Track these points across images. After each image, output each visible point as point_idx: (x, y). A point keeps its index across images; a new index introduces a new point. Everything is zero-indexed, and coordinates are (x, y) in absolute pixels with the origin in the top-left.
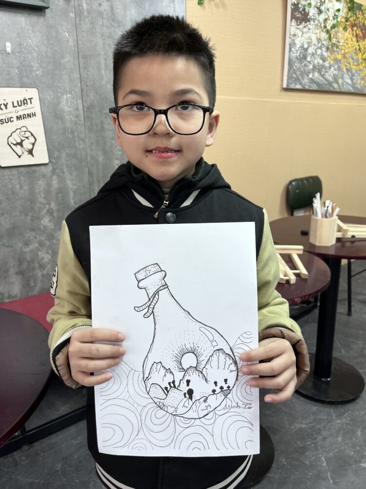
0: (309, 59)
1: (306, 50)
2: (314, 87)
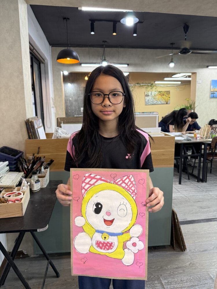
1: (149, 100)
2: (151, 104)
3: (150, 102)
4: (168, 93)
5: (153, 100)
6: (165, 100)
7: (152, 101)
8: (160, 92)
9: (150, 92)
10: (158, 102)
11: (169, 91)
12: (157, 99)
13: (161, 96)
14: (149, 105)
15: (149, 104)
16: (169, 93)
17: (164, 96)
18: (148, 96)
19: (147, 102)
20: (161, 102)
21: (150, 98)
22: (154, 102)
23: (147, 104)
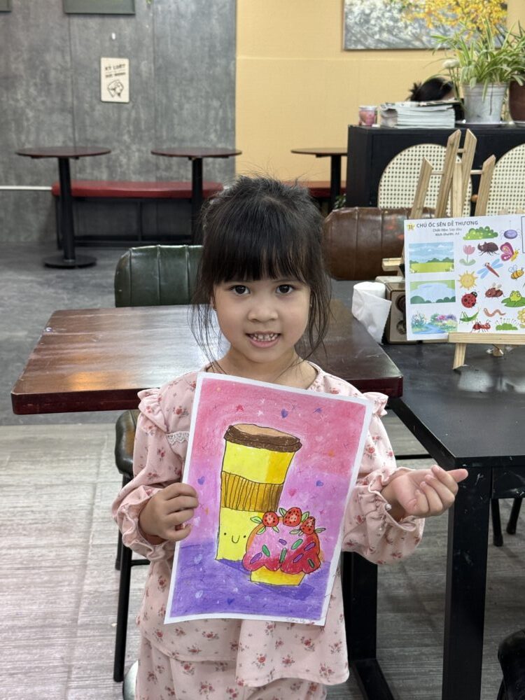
0: (373, 22)
2: (383, 46)
3: (377, 29)
5: (396, 21)
7: (386, 22)
10: (428, 35)
12: (421, 15)
14: (368, 50)
15: (370, 42)
19: (356, 29)
22: (402, 35)
23: (358, 41)
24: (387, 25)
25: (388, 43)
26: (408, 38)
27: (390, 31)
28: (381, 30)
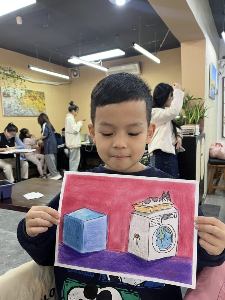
0: (12, 107)
1: (11, 105)
2: (16, 115)
3: (13, 109)
4: (42, 95)
5: (19, 107)
6: (38, 108)
7: (16, 108)
8: (29, 91)
9: (10, 88)
10: (28, 112)
11: (44, 92)
12: (25, 106)
13: (31, 101)
14: (12, 116)
15: (12, 114)
16: (44, 96)
17: (37, 101)
18: (8, 96)
19: (7, 109)
20: (32, 112)
21: (13, 102)
22: (21, 112)
23: (8, 113)
24: (17, 109)
25: (17, 114)
26: (23, 113)
27: (17, 110)
28: (15, 110)
